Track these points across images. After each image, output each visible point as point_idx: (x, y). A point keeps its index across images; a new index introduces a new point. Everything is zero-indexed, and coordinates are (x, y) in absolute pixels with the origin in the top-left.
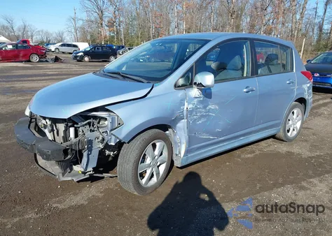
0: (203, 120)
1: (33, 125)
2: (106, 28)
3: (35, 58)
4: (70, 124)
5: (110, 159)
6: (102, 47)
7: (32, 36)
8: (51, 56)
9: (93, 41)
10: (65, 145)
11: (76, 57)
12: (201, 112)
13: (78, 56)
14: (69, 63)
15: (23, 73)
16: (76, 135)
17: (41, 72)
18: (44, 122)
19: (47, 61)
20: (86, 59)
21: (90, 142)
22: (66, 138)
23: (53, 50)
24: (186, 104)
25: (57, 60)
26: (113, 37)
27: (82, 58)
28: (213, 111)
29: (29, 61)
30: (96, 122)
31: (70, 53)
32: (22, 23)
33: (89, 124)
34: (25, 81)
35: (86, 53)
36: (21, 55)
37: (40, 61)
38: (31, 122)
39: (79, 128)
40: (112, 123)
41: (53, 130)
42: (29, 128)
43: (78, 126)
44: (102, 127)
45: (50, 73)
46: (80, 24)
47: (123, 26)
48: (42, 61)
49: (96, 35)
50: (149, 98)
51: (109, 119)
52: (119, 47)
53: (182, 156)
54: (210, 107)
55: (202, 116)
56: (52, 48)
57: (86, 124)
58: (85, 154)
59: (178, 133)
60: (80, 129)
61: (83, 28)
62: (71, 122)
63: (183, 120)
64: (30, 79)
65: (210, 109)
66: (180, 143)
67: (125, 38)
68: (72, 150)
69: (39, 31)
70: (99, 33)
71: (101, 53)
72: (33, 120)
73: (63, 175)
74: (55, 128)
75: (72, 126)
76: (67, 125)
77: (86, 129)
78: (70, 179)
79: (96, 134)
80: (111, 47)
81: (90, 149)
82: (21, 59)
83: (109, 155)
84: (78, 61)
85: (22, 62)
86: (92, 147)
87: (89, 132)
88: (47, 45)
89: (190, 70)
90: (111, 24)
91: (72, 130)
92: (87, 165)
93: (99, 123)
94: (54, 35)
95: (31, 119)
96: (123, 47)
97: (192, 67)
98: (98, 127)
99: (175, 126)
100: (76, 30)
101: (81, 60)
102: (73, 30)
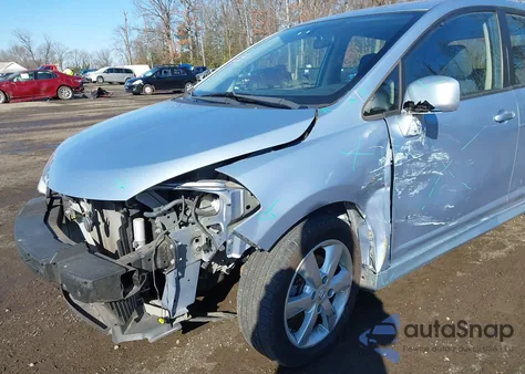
0: (421, 187)
1: (54, 213)
2: (176, 40)
3: (66, 93)
4: (133, 212)
5: (220, 278)
6: (172, 69)
7: (61, 60)
8: (90, 89)
9: (156, 61)
10: (124, 260)
11: (131, 88)
12: (418, 169)
13: (134, 86)
14: (121, 98)
15: (47, 118)
16: (149, 237)
17: (76, 113)
18: (75, 207)
19: (85, 97)
20: (148, 90)
21: (181, 251)
22: (126, 244)
23: (94, 79)
24: (389, 152)
25: (101, 94)
26: (187, 54)
27: (141, 88)
28: (440, 166)
29: (56, 98)
30: (191, 203)
31: (122, 83)
32: (45, 42)
33: (177, 209)
34: (49, 129)
35: (147, 81)
36: (44, 88)
37: (74, 98)
38: (50, 206)
39: (154, 218)
40: (233, 205)
41: (96, 223)
42: (46, 220)
43: (154, 214)
44: (205, 215)
45: (90, 115)
46: (134, 36)
47: (202, 34)
48: (78, 98)
49: (161, 53)
50: (311, 142)
51: (226, 198)
52: (198, 69)
53: (378, 269)
54: (434, 156)
55: (420, 178)
56: (93, 76)
57: (170, 210)
58: (170, 277)
59: (370, 217)
60: (158, 222)
61: (138, 43)
62: (136, 207)
63: (383, 189)
64: (59, 125)
65: (435, 160)
66: (375, 239)
67: (206, 54)
68: (141, 271)
69: (71, 53)
70: (166, 49)
71: (171, 80)
72: (56, 202)
73: (123, 329)
74: (100, 220)
75: (140, 215)
76: (127, 214)
77: (171, 220)
78: (139, 337)
79: (194, 230)
80: (186, 69)
81: (181, 267)
82: (43, 96)
83: (219, 272)
84: (135, 94)
85: (45, 100)
86: (185, 260)
87: (177, 228)
88: (85, 72)
89: (393, 76)
90: (183, 34)
91: (138, 224)
92: (176, 301)
93: (198, 205)
94: (96, 57)
95: (52, 199)
96: (204, 69)
97: (396, 69)
98: (196, 215)
99: (364, 204)
100: (128, 46)
101: (139, 91)
102: (124, 47)
